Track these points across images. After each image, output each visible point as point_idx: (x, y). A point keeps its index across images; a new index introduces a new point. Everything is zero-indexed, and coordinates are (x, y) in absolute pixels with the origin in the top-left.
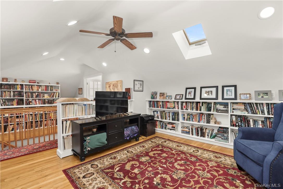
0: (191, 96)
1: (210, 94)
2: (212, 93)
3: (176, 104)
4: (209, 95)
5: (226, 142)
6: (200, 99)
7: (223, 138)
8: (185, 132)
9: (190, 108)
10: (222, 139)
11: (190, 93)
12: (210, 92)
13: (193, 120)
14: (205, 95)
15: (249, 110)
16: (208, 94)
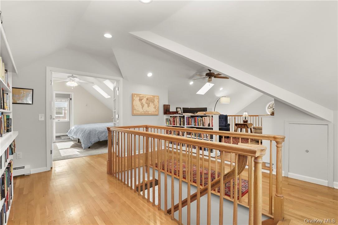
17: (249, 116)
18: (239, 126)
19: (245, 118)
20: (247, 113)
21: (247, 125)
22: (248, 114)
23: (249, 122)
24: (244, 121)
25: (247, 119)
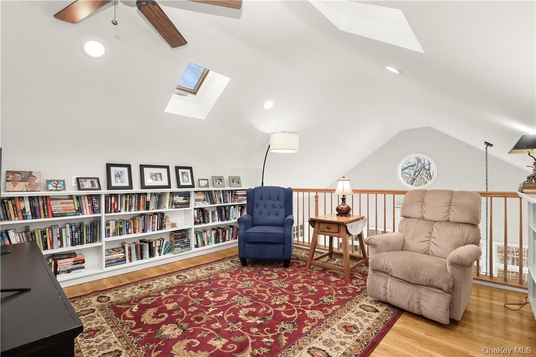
0: (122, 182)
1: (159, 179)
2: (161, 177)
3: (87, 201)
4: (156, 179)
5: (189, 250)
6: (142, 188)
7: (182, 245)
8: (113, 262)
9: (124, 208)
10: (182, 247)
11: (118, 176)
12: (158, 176)
13: (130, 230)
14: (149, 182)
15: (209, 200)
16: (154, 178)
17: (355, 191)
18: (323, 226)
19: (344, 200)
20: (347, 184)
21: (346, 226)
22: (351, 185)
23: (355, 213)
24: (338, 209)
25: (348, 203)
